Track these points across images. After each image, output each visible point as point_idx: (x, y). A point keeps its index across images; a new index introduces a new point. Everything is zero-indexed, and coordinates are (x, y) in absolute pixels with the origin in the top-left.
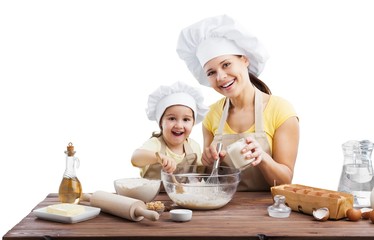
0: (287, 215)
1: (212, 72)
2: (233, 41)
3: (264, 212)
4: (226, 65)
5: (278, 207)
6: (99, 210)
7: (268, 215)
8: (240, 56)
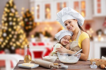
0: (96, 68)
1: (66, 25)
2: (72, 15)
3: (89, 67)
4: (70, 22)
5: (93, 65)
6: (39, 65)
7: (90, 68)
8: (74, 19)
